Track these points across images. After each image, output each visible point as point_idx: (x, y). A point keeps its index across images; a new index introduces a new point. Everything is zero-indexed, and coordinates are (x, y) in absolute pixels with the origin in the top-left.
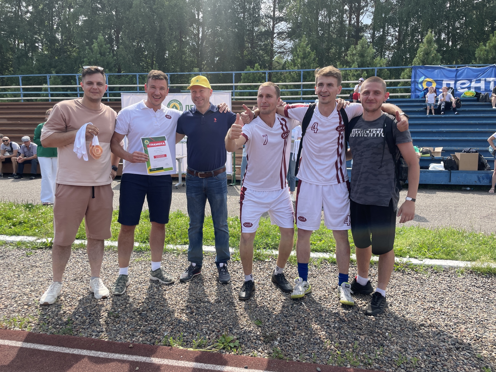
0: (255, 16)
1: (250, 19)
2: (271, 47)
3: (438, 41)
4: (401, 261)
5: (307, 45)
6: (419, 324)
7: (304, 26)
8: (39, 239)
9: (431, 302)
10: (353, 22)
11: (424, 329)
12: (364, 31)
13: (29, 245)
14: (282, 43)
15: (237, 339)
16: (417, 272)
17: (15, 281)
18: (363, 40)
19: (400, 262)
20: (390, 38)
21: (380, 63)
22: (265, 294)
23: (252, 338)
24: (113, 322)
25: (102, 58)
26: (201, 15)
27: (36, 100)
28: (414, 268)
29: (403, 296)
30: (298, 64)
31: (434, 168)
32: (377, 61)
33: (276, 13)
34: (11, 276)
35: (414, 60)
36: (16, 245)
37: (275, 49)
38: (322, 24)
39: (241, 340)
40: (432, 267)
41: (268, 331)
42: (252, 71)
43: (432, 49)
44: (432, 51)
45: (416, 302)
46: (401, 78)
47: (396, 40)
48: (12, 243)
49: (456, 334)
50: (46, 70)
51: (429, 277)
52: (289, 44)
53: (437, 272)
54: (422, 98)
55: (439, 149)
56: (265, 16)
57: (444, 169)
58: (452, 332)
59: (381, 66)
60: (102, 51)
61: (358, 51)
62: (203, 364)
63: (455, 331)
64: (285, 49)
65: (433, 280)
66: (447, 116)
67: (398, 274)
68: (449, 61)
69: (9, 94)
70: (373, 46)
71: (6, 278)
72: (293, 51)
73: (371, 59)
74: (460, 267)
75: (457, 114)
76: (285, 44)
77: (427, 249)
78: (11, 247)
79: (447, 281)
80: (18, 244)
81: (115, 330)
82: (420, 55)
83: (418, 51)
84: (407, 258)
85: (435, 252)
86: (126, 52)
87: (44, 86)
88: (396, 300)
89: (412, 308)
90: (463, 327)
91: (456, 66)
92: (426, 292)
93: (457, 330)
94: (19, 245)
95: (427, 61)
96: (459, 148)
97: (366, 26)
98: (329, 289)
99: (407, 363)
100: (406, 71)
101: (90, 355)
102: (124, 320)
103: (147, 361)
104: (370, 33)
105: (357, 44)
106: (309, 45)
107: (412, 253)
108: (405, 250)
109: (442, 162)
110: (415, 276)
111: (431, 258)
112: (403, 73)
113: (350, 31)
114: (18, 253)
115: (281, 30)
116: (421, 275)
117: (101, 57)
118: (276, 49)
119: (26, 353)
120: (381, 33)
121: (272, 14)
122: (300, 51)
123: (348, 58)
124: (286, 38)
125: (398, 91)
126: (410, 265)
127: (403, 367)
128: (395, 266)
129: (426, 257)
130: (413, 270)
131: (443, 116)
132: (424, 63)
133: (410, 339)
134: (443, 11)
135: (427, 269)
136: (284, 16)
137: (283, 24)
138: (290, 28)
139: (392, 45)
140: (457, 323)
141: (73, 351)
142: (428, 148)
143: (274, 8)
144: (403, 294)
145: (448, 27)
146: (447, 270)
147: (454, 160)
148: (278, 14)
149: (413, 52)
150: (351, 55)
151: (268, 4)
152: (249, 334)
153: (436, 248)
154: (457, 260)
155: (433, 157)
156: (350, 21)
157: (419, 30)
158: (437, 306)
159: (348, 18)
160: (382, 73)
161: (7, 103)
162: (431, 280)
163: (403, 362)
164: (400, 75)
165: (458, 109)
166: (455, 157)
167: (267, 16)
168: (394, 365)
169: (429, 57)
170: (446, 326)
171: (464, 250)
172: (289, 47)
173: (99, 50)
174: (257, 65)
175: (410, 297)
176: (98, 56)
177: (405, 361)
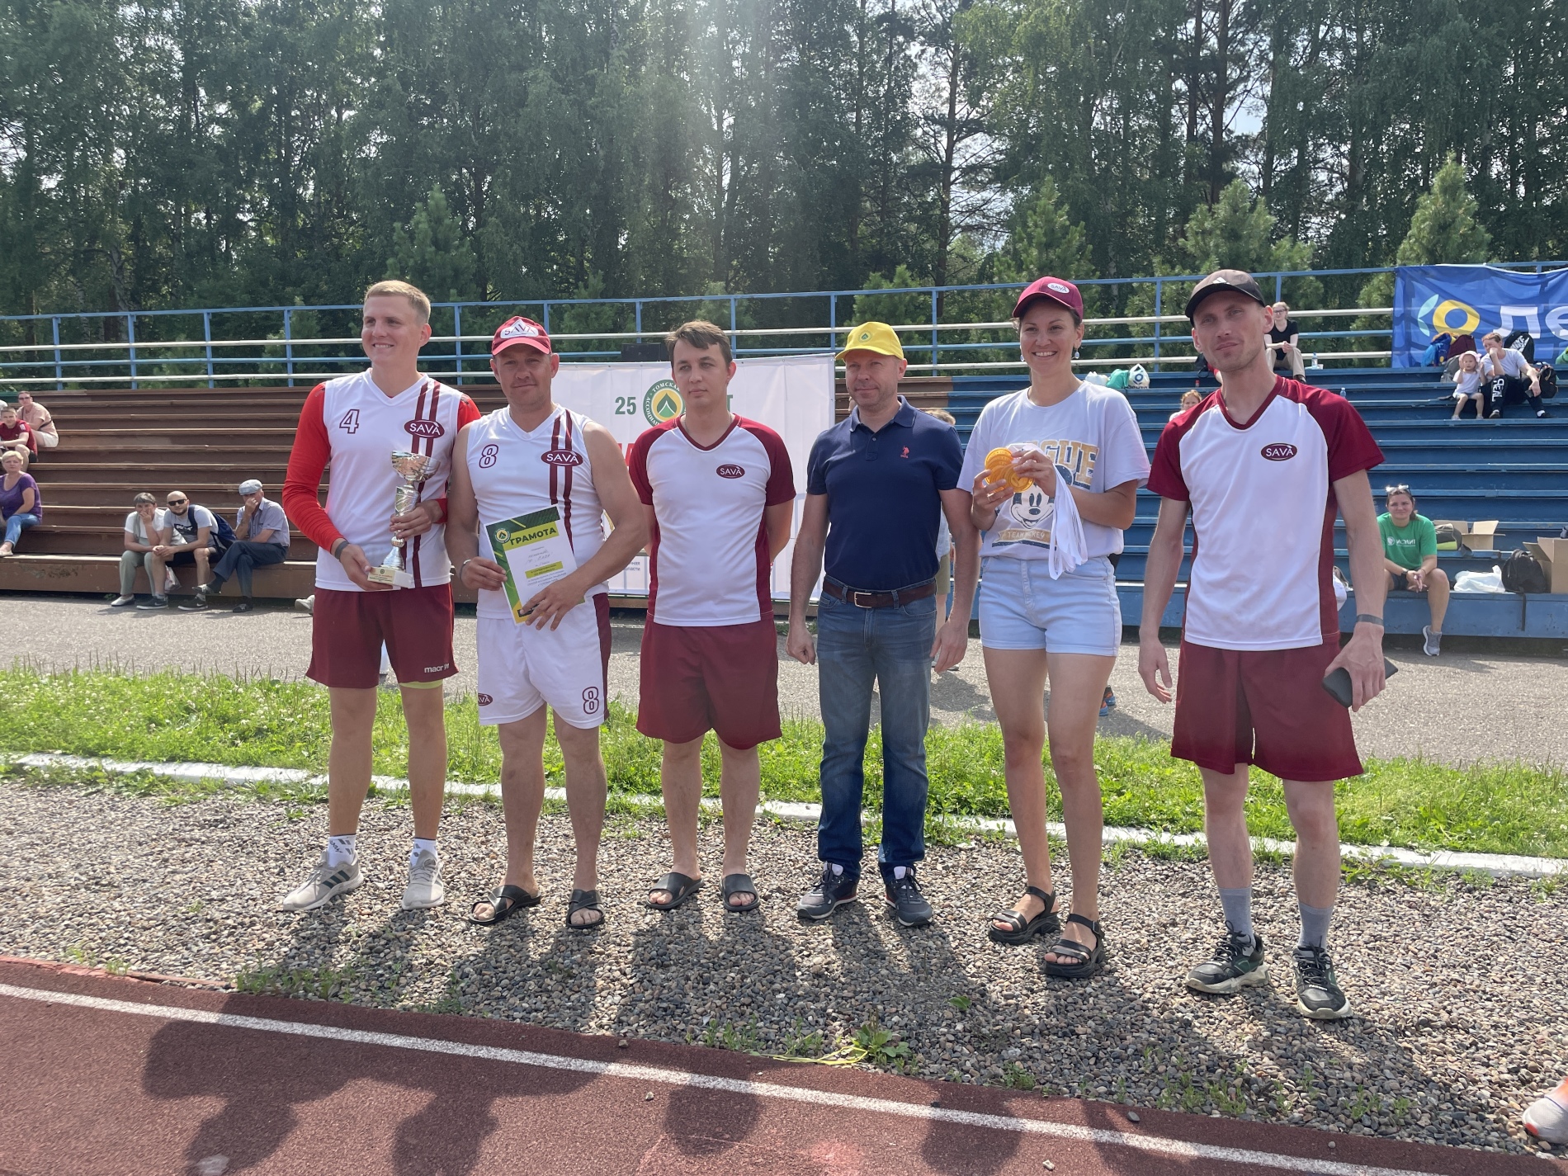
0: (894, 117)
1: (879, 129)
2: (943, 212)
3: (1481, 184)
4: (1365, 855)
5: (1059, 205)
6: (1415, 1019)
7: (1048, 145)
8: (316, 776)
9: (1454, 967)
10: (1201, 129)
11: (1430, 1034)
12: (1240, 156)
13: (289, 792)
14: (977, 197)
15: (902, 1040)
16: (1412, 887)
17: (274, 884)
18: (1236, 187)
19: (1361, 857)
20: (1323, 176)
21: (1290, 259)
22: (965, 934)
23: (942, 1039)
24: (560, 988)
25: (439, 258)
26: (729, 120)
27: (246, 381)
28: (1405, 877)
29: (1370, 949)
30: (1032, 263)
31: (1469, 584)
32: (1281, 253)
33: (958, 108)
34: (261, 872)
35: (1402, 246)
36: (255, 792)
37: (955, 218)
38: (1103, 138)
39: (913, 1043)
40: (1458, 875)
41: (984, 1024)
42: (887, 288)
43: (1461, 211)
44: (1458, 220)
45: (1409, 968)
46: (1361, 302)
47: (1342, 183)
48: (243, 786)
49: (1523, 1048)
50: (271, 291)
51: (1451, 901)
52: (1001, 202)
53: (1475, 889)
54: (1430, 365)
55: (1486, 527)
56: (926, 118)
57: (1502, 590)
58: (1512, 1042)
59: (1294, 267)
60: (440, 236)
61: (1221, 222)
62: (820, 1093)
63: (1521, 1041)
64: (985, 216)
65: (1462, 910)
66: (1512, 421)
67: (1353, 893)
68: (1518, 246)
69: (168, 364)
70: (1268, 204)
71: (249, 876)
72: (1013, 222)
73: (1261, 246)
74: (1544, 876)
75: (1543, 416)
76: (987, 202)
77: (1444, 823)
78: (239, 797)
79: (1503, 914)
80: (260, 790)
81: (569, 1008)
82: (1420, 230)
83: (1414, 219)
84: (1382, 849)
85: (1469, 832)
86: (507, 235)
87: (272, 341)
88: (1349, 959)
89: (1398, 981)
90: (1544, 1031)
91: (1539, 265)
92: (1440, 941)
93: (1527, 1037)
94: (262, 793)
95: (1444, 248)
96: (1550, 524)
97: (1245, 141)
98: (1149, 925)
99: (1380, 1114)
100: (1375, 281)
101: (522, 1061)
102: (591, 984)
103: (671, 1080)
104: (1257, 163)
105: (1215, 200)
106: (1062, 204)
107: (1397, 833)
108: (1377, 824)
109: (1496, 568)
110: (1407, 897)
111: (1456, 850)
112: (1365, 289)
113: (1190, 157)
114: (264, 814)
115: (973, 160)
116: (1426, 895)
117: (436, 253)
118: (959, 218)
119: (357, 1054)
120: (1295, 162)
121: (945, 110)
122: (1036, 225)
123: (1190, 245)
124: (990, 181)
125: (1352, 344)
126: (1391, 867)
127: (1368, 1123)
128: (1347, 869)
129: (1442, 847)
130: (1400, 881)
131: (1499, 422)
132: (1433, 255)
133: (1390, 1056)
134: (1493, 92)
135: (1444, 881)
136: (983, 115)
137: (979, 141)
138: (1001, 152)
139: (1330, 197)
140: (1527, 1020)
141: (475, 1052)
142: (1450, 525)
143: (953, 93)
144: (1370, 945)
145: (1511, 140)
146: (1504, 884)
147: (1535, 561)
148: (964, 112)
149: (1399, 216)
150: (1197, 233)
151: (933, 81)
152: (934, 1028)
153: (1473, 821)
154: (1534, 854)
155: (1466, 552)
156: (1192, 125)
157: (1418, 150)
158: (1473, 978)
159: (1184, 117)
160: (1299, 288)
161: (161, 390)
162: (1455, 909)
163: (1368, 1110)
164: (1355, 292)
165: (1545, 401)
166: (1538, 551)
167: (930, 119)
168: (1342, 1117)
169: (1449, 238)
170: (1495, 1027)
171: (1557, 826)
172: (997, 210)
173: (430, 233)
174: (901, 268)
175: (1392, 953)
176: (429, 249)
177: (1375, 1109)
